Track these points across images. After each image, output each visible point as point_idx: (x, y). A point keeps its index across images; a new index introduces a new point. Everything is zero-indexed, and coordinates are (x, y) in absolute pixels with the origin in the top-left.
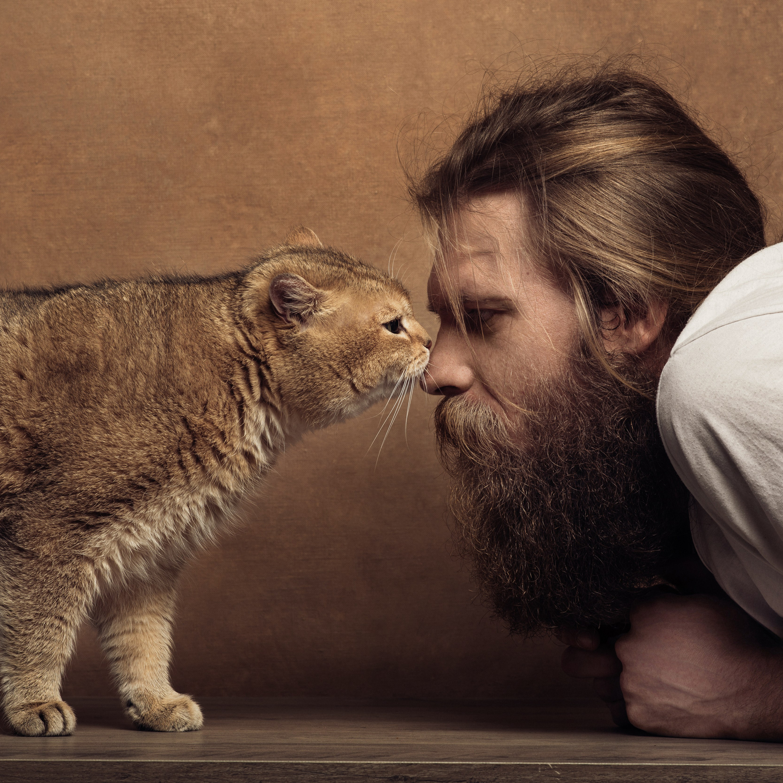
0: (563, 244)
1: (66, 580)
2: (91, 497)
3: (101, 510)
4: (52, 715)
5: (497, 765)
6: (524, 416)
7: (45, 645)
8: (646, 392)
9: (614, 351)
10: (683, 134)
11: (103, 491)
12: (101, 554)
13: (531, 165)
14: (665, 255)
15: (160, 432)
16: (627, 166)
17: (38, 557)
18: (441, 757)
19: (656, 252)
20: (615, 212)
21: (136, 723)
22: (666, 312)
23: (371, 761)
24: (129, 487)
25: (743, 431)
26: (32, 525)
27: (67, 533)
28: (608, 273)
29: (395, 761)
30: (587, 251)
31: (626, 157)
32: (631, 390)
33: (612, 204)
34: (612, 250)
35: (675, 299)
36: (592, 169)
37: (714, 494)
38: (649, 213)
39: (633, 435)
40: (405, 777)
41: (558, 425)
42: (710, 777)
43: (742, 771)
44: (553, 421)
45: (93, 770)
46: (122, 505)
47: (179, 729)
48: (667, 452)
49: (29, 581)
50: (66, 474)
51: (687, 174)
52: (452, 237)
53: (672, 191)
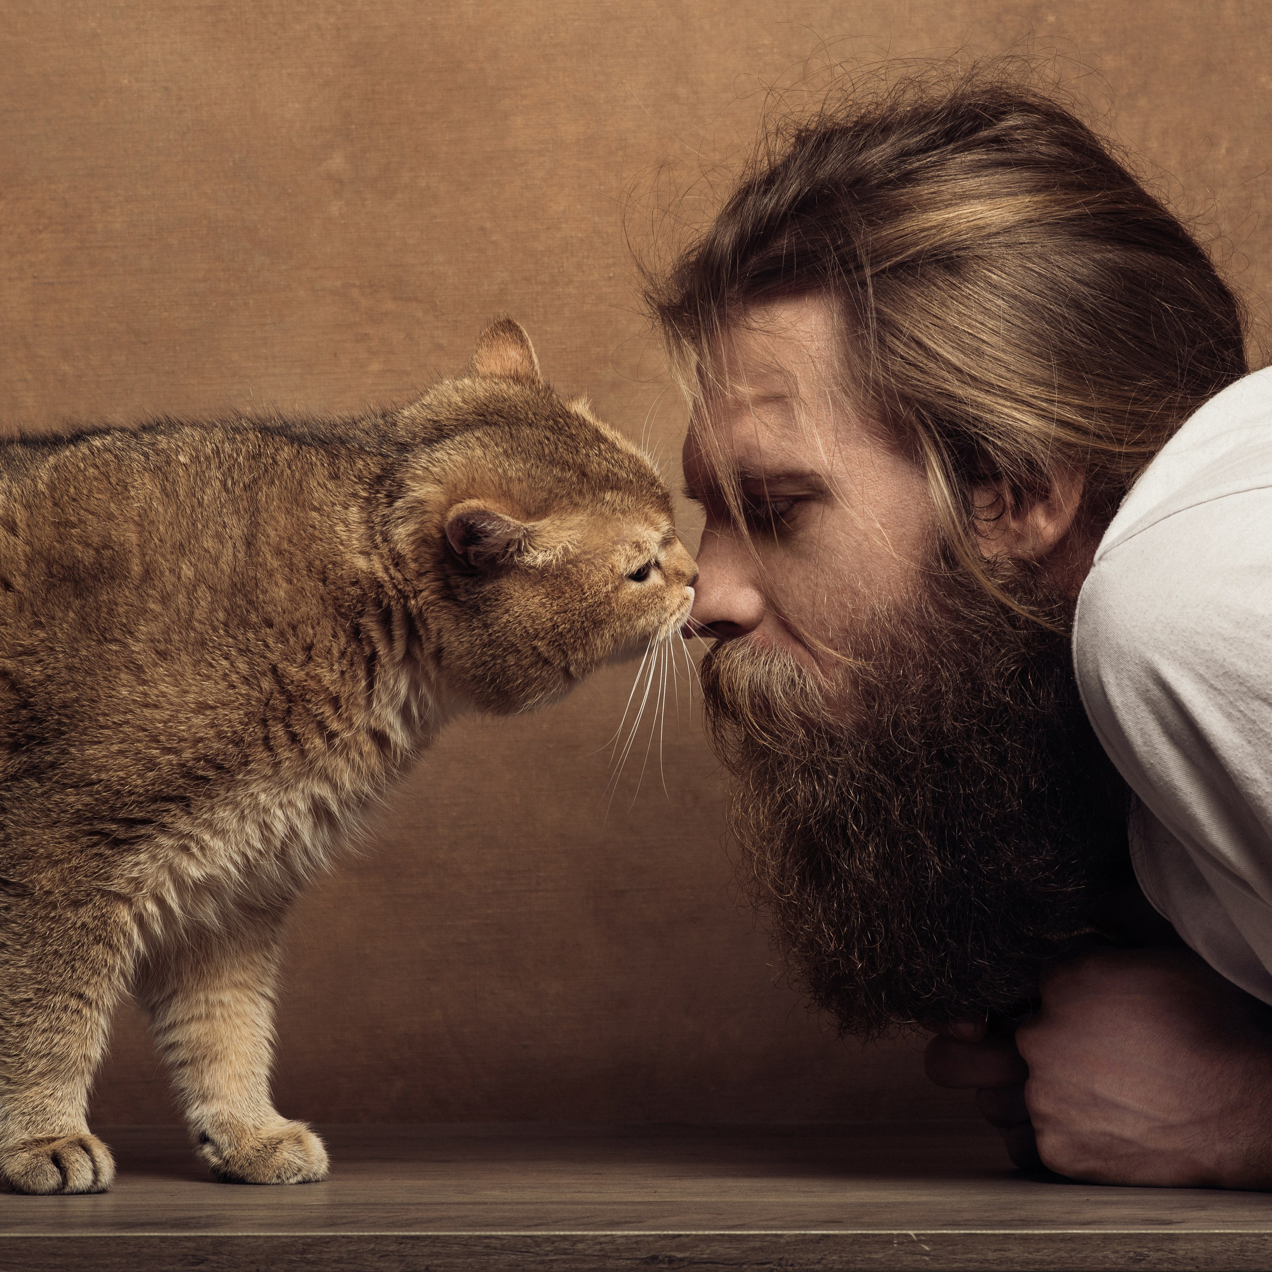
0: (904, 380)
1: (84, 933)
2: (118, 792)
3: (138, 814)
4: (73, 1158)
5: (823, 1235)
6: (848, 670)
7: (55, 1041)
8: (1053, 622)
9: (996, 555)
10: (1102, 189)
11: (139, 782)
12: (141, 889)
13: (847, 249)
14: (1078, 393)
15: (234, 687)
16: (1008, 246)
17: (33, 894)
18: (730, 1223)
19: (1061, 387)
20: (991, 323)
21: (215, 1170)
22: (1081, 487)
23: (611, 1230)
24: (183, 777)
25: (1220, 687)
26: (21, 840)
27: (82, 852)
28: (982, 425)
29: (652, 1230)
30: (946, 389)
31: (1007, 230)
32: (1027, 620)
33: (986, 311)
34: (989, 388)
35: (1097, 465)
36: (951, 252)
37: (1175, 794)
38: (1047, 323)
39: (1032, 695)
40: (670, 1257)
41: (906, 684)
42: (1181, 1253)
43: (1235, 1242)
44: (899, 676)
45: (144, 1250)
46: (172, 806)
47: (288, 1179)
48: (1093, 724)
49: (22, 935)
50: (73, 750)
51: (1111, 256)
52: (719, 372)
53: (1086, 284)
